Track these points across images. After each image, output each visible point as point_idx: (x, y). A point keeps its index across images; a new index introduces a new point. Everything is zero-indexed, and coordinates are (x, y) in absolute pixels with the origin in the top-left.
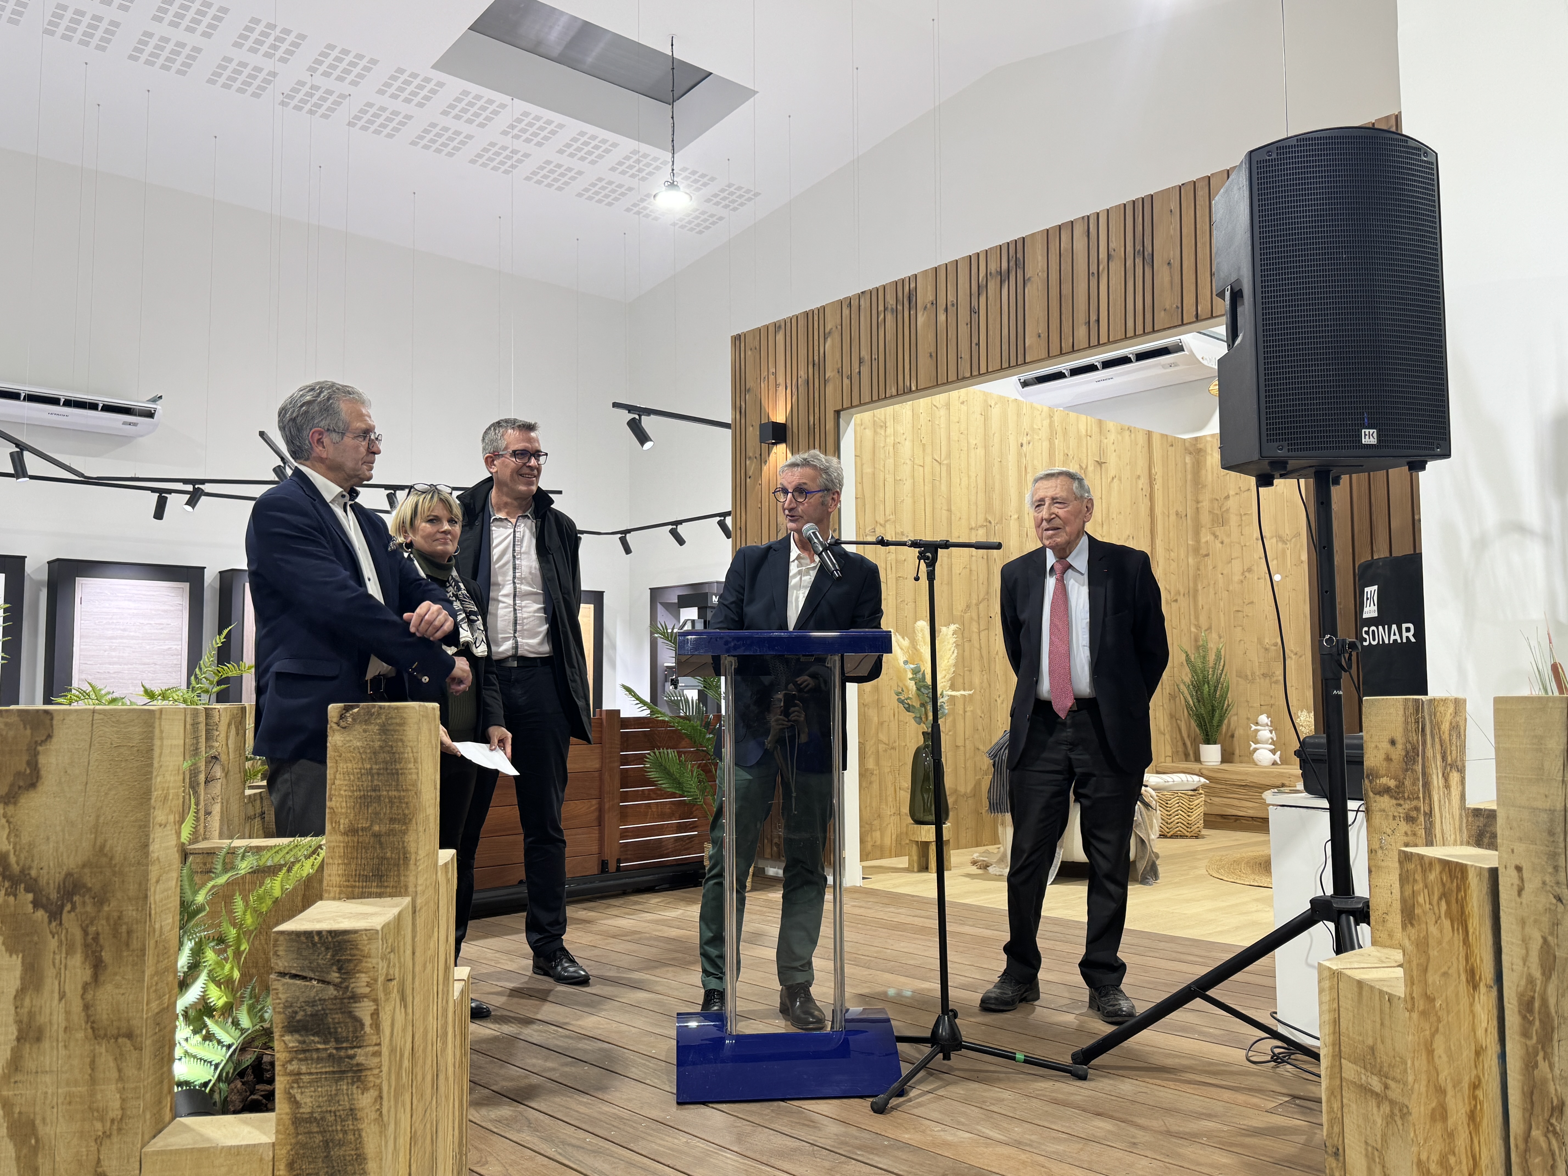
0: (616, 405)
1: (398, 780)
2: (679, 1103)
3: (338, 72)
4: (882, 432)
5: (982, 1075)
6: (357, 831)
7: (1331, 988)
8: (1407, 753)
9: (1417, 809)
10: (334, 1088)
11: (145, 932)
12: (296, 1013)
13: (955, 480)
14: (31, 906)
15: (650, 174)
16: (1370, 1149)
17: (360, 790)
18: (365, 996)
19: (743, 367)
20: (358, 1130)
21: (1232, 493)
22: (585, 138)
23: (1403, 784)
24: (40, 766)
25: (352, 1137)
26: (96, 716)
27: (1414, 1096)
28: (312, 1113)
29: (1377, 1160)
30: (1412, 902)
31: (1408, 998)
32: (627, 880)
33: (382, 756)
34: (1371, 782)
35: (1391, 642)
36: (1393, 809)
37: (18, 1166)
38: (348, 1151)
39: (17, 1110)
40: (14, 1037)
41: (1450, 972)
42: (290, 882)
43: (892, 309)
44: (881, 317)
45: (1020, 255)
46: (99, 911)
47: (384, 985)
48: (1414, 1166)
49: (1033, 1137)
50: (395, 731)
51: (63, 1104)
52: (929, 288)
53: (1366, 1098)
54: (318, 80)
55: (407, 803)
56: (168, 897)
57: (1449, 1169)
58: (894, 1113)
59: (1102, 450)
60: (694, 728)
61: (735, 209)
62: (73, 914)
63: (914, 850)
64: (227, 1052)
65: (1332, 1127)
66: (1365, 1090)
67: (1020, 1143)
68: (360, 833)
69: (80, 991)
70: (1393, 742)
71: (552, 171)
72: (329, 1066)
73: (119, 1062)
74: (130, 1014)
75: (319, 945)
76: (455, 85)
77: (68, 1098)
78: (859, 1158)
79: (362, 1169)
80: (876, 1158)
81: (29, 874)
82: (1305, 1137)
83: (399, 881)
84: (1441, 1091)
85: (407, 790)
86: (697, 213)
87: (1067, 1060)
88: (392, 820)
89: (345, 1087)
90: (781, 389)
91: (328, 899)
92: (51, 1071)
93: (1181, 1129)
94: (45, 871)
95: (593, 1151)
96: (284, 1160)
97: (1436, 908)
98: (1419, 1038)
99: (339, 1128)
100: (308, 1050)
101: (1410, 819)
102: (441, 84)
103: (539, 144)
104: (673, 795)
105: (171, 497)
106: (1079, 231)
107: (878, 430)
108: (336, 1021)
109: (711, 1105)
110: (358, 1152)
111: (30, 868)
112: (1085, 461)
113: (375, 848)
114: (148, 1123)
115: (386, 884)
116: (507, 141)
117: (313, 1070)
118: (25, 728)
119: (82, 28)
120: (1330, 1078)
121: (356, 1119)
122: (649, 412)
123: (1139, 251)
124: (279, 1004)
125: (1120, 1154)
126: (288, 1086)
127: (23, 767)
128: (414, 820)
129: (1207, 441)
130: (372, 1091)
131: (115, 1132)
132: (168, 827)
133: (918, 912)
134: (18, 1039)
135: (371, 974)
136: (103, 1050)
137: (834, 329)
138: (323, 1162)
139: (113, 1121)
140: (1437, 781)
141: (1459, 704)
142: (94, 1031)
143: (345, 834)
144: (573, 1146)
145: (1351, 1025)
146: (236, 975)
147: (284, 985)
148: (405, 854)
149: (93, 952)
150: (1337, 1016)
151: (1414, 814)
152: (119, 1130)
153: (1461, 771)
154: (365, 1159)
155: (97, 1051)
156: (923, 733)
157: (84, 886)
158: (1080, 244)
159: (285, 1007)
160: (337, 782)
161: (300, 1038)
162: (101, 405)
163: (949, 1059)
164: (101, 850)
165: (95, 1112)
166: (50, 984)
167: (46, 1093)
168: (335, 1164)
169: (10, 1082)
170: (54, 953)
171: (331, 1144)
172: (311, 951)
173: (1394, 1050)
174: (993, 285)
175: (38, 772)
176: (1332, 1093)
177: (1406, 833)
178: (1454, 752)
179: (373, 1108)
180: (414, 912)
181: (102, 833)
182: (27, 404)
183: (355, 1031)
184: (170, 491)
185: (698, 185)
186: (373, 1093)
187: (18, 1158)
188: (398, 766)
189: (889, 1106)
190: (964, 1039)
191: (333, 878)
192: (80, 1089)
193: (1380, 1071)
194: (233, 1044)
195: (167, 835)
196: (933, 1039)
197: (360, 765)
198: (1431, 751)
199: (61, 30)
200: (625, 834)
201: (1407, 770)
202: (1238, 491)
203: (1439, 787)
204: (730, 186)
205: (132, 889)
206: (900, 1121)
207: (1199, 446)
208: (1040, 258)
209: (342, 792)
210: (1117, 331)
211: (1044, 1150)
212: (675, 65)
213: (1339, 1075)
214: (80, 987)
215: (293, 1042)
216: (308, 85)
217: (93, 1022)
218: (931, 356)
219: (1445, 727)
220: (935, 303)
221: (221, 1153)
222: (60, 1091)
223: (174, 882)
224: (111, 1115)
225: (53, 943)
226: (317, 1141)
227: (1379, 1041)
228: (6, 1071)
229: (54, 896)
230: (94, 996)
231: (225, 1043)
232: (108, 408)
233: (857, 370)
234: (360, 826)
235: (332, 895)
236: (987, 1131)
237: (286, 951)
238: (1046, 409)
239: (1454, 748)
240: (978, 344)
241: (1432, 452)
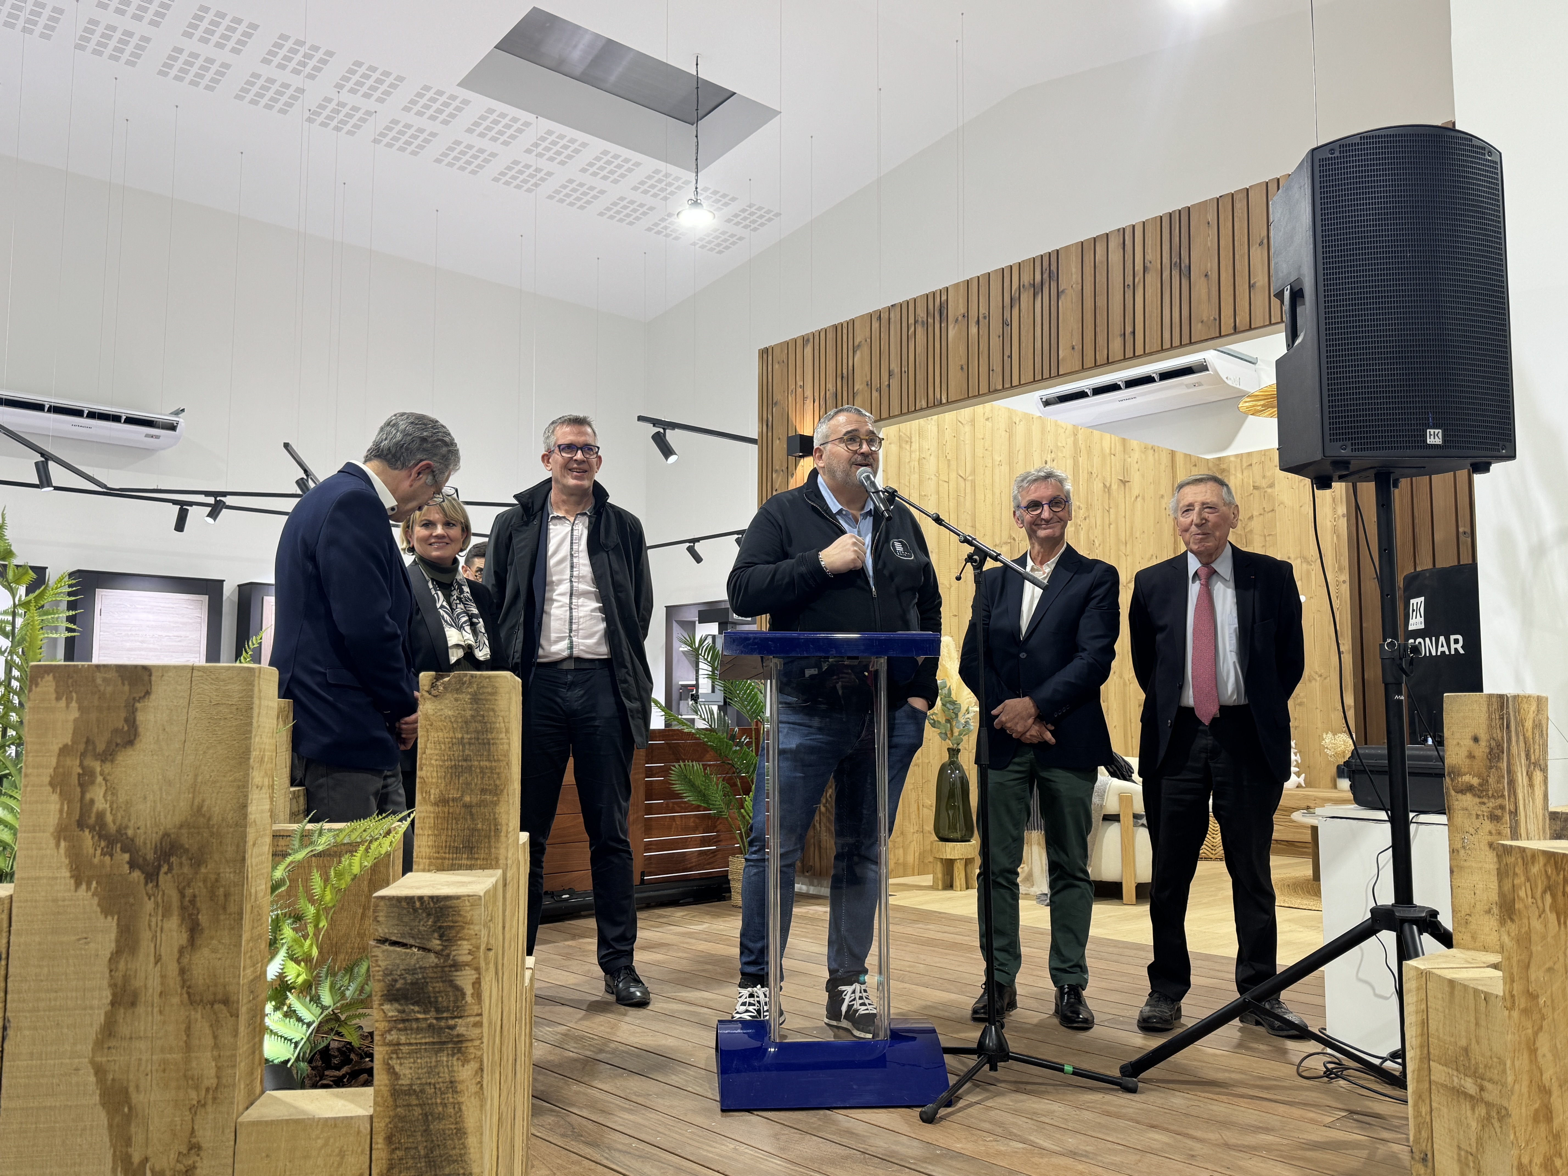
0: (641, 418)
1: (489, 750)
2: (723, 1111)
3: (364, 89)
4: (908, 447)
5: (1029, 1087)
6: (448, 801)
7: (1418, 989)
8: (1491, 749)
9: (1502, 807)
10: (434, 1059)
11: (243, 895)
12: (396, 981)
13: (980, 496)
14: (127, 867)
15: (672, 193)
16: (1463, 1153)
17: (451, 760)
18: (467, 964)
19: (770, 380)
20: (458, 1103)
21: (1255, 513)
22: (608, 157)
23: (1487, 781)
24: (138, 723)
25: (452, 1110)
26: (195, 673)
27: (1515, 1098)
28: (411, 1085)
29: (1471, 1164)
30: (1512, 897)
31: (1507, 996)
32: (652, 894)
33: (473, 726)
34: (1452, 780)
35: (1439, 654)
36: (1476, 808)
37: (111, 1135)
38: (447, 1125)
39: (110, 1077)
40: (109, 1001)
41: (1556, 967)
42: (368, 859)
43: (923, 322)
44: (912, 330)
45: (1054, 267)
46: (196, 873)
47: (485, 954)
48: (1514, 1170)
49: (1088, 1148)
50: (487, 700)
51: (157, 1071)
52: (961, 301)
53: (1459, 1101)
54: (345, 96)
55: (498, 774)
56: (262, 863)
57: (1554, 1171)
58: (943, 1123)
59: (1125, 469)
60: (720, 740)
61: (755, 229)
62: (170, 875)
63: (939, 867)
64: (307, 1031)
65: (1420, 1132)
66: (1459, 1093)
67: (1075, 1154)
68: (451, 804)
69: (176, 955)
70: (1476, 739)
71: (574, 190)
72: (429, 1037)
73: (215, 1029)
74: (227, 980)
75: (420, 911)
76: (480, 103)
77: (162, 1066)
78: (913, 1167)
79: (463, 1144)
80: (930, 1167)
81: (126, 834)
82: (1367, 1152)
83: (490, 853)
84: (1545, 1091)
85: (499, 760)
86: (717, 234)
87: (1116, 1073)
88: (483, 791)
89: (445, 1059)
90: (809, 402)
91: (417, 871)
92: (146, 1037)
93: (1239, 1142)
94: (141, 831)
95: (640, 1157)
96: (383, 1133)
97: (1539, 902)
98: (1520, 1036)
99: (439, 1101)
100: (408, 1020)
101: (1494, 818)
102: (466, 102)
103: (562, 163)
104: (698, 808)
105: (192, 510)
106: (1114, 244)
107: (904, 445)
108: (437, 989)
109: (755, 1113)
110: (458, 1126)
111: (127, 827)
112: (1109, 480)
113: (466, 819)
114: (242, 1092)
115: (476, 856)
116: (531, 159)
117: (413, 1041)
118: (123, 684)
119: (113, 43)
120: (1418, 1082)
121: (457, 1092)
122: (674, 426)
123: (1175, 264)
124: (379, 971)
125: (1180, 1166)
126: (386, 1057)
127: (120, 724)
128: (505, 791)
129: (1230, 462)
130: (472, 1063)
131: (210, 1101)
132: (264, 791)
133: (947, 929)
134: (112, 1004)
135: (473, 941)
136: (199, 1016)
137: (863, 341)
138: (422, 1135)
139: (208, 1090)
140: (1521, 779)
141: (1541, 702)
142: (189, 997)
143: (436, 804)
144: (620, 1151)
145: (1441, 1025)
146: (315, 952)
147: (383, 951)
148: (496, 825)
149: (190, 915)
150: (1425, 1017)
151: (1499, 812)
152: (214, 1099)
153: (1544, 770)
154: (465, 1133)
155: (192, 1017)
156: (948, 749)
157: (182, 846)
158: (1115, 257)
159: (386, 975)
160: (428, 751)
161: (400, 1007)
162: (124, 418)
163: (996, 1070)
164: (199, 811)
165: (190, 1080)
166: (146, 946)
167: (140, 1060)
168: (435, 1139)
169: (103, 1048)
170: (150, 915)
171: (430, 1118)
172: (412, 917)
173: (1491, 1050)
174: (1026, 298)
175: (136, 730)
176: (1420, 1097)
177: (1490, 833)
178: (1537, 751)
179: (474, 1081)
180: (505, 885)
181: (200, 793)
182: (53, 416)
183: (455, 1001)
184: (191, 504)
185: (719, 205)
186: (473, 1066)
187: (110, 1126)
188: (489, 736)
189: (938, 1116)
190: (1011, 1050)
191: (423, 849)
192: (175, 1056)
193: (1475, 1072)
194: (314, 1022)
195: (262, 798)
196: (980, 1049)
197: (452, 735)
198: (1515, 747)
199: (92, 45)
200: (648, 847)
201: (1491, 768)
202: (1262, 511)
203: (1523, 786)
204: (750, 206)
205: (230, 850)
206: (951, 1131)
207: (1222, 466)
208: (1074, 270)
209: (433, 762)
210: (1153, 343)
211: (1101, 1161)
212: (699, 84)
213: (1427, 1078)
214: (176, 950)
215: (393, 1011)
216: (335, 102)
217: (189, 987)
218: (962, 368)
219: (1529, 724)
220: (966, 316)
221: (317, 1125)
222: (154, 1057)
223: (267, 847)
224: (207, 1083)
225: (149, 905)
226: (416, 1114)
227: (1474, 1041)
228: (99, 1036)
229: (150, 856)
230: (190, 960)
231: (306, 1021)
232: (131, 421)
233: (887, 383)
234: (451, 796)
235: (421, 867)
236: (1041, 1142)
237: (386, 917)
238: (1070, 427)
239: (1537, 747)
240: (1011, 357)
241: (1497, 454)
